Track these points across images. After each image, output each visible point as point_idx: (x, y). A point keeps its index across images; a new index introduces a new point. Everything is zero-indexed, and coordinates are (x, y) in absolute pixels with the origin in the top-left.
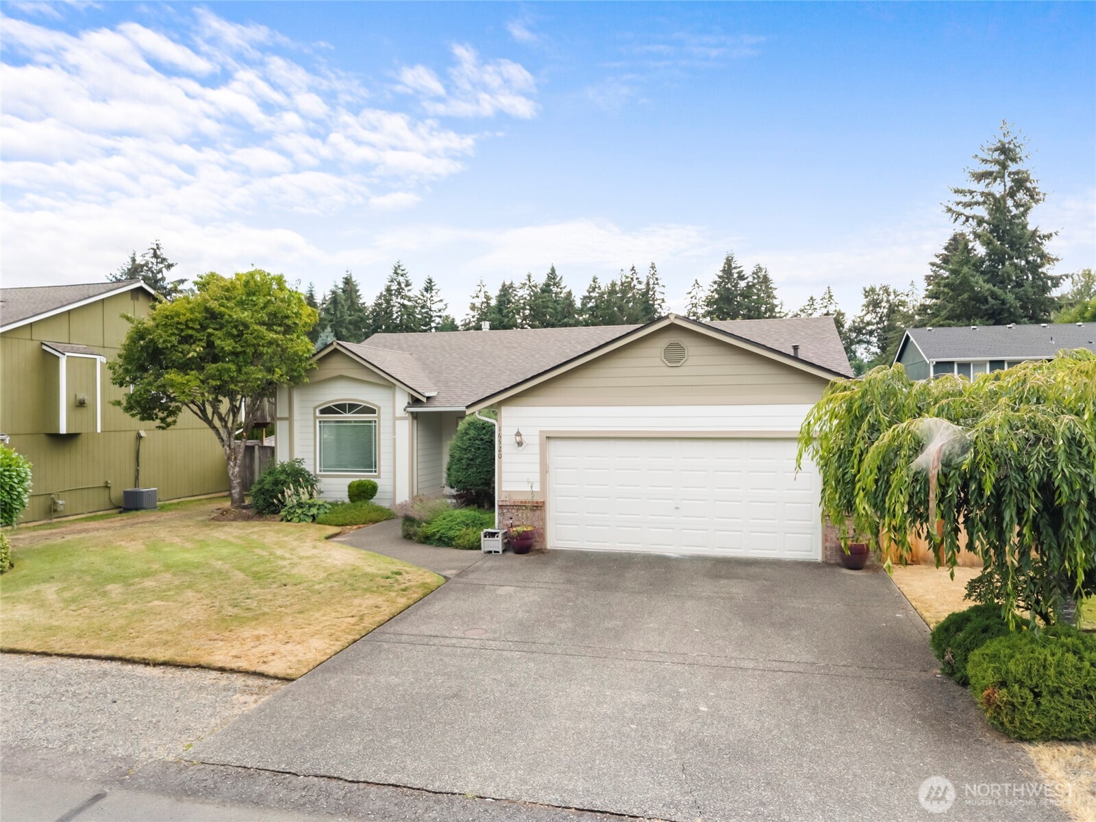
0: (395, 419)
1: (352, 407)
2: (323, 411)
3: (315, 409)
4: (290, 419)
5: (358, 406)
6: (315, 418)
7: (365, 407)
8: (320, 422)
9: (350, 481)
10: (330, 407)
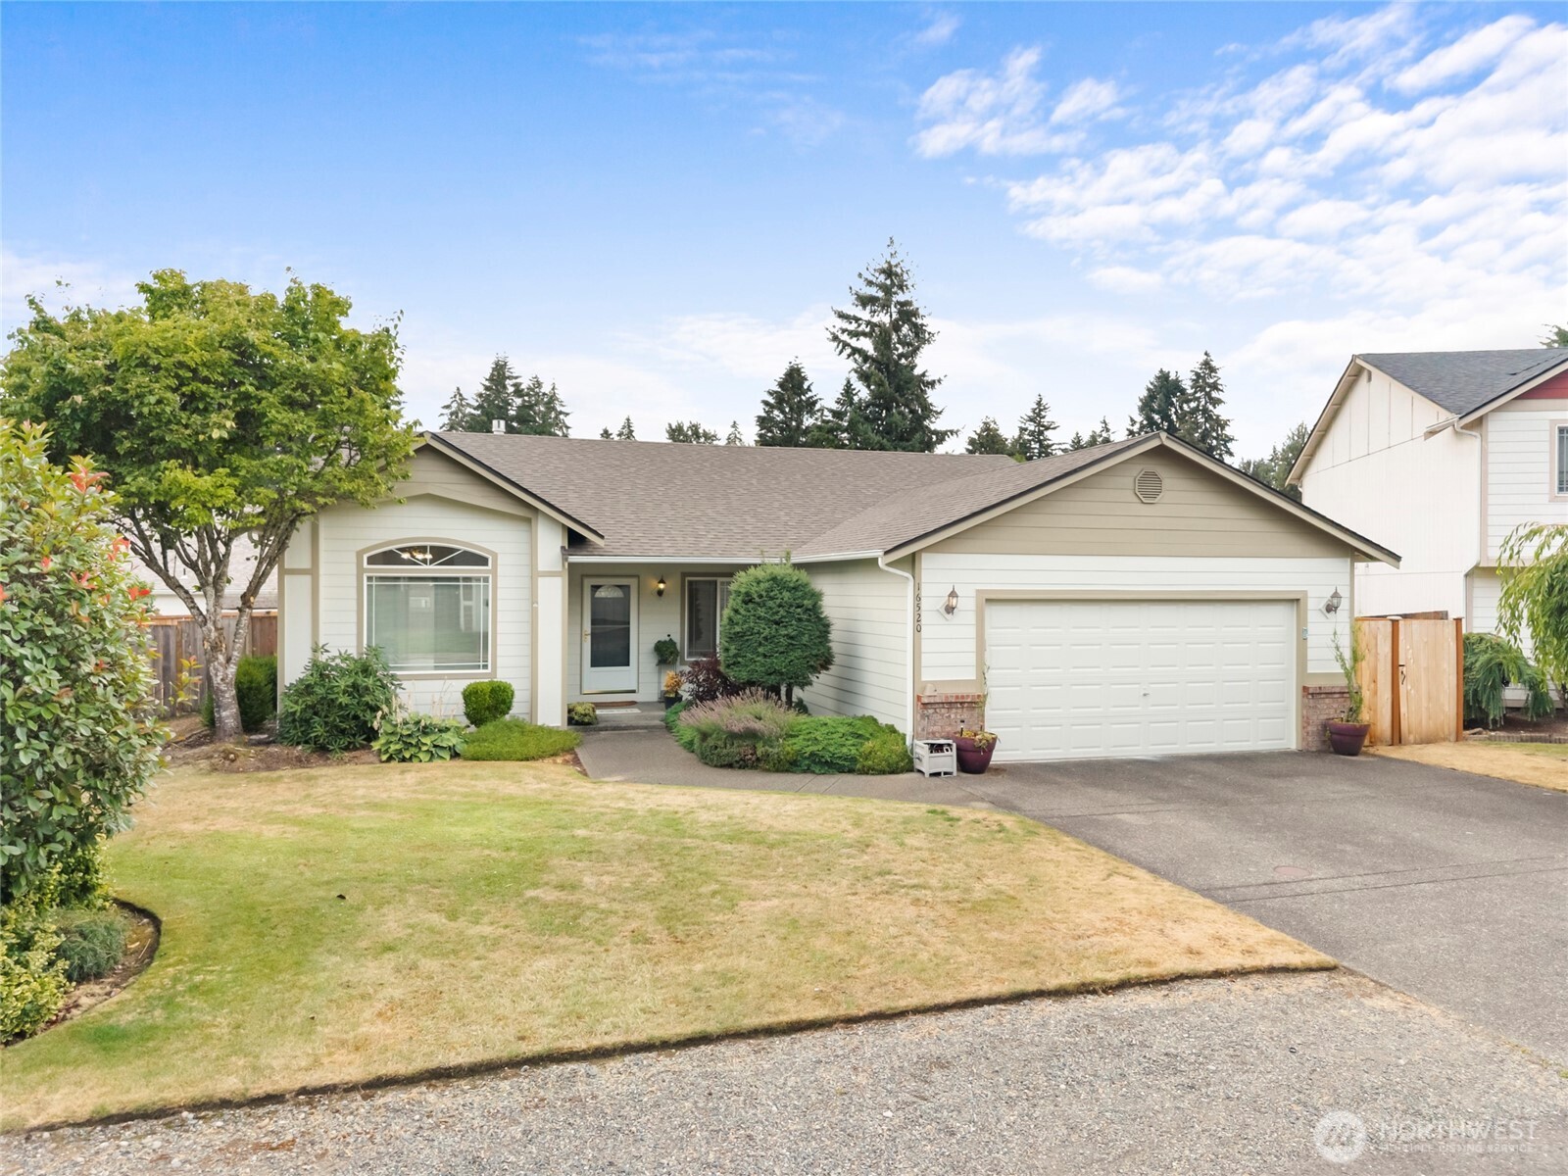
0: (534, 575)
1: (441, 554)
2: (372, 560)
3: (359, 554)
4: (313, 572)
5: (453, 550)
6: (360, 570)
7: (465, 552)
8: (370, 579)
9: (463, 684)
10: (391, 551)
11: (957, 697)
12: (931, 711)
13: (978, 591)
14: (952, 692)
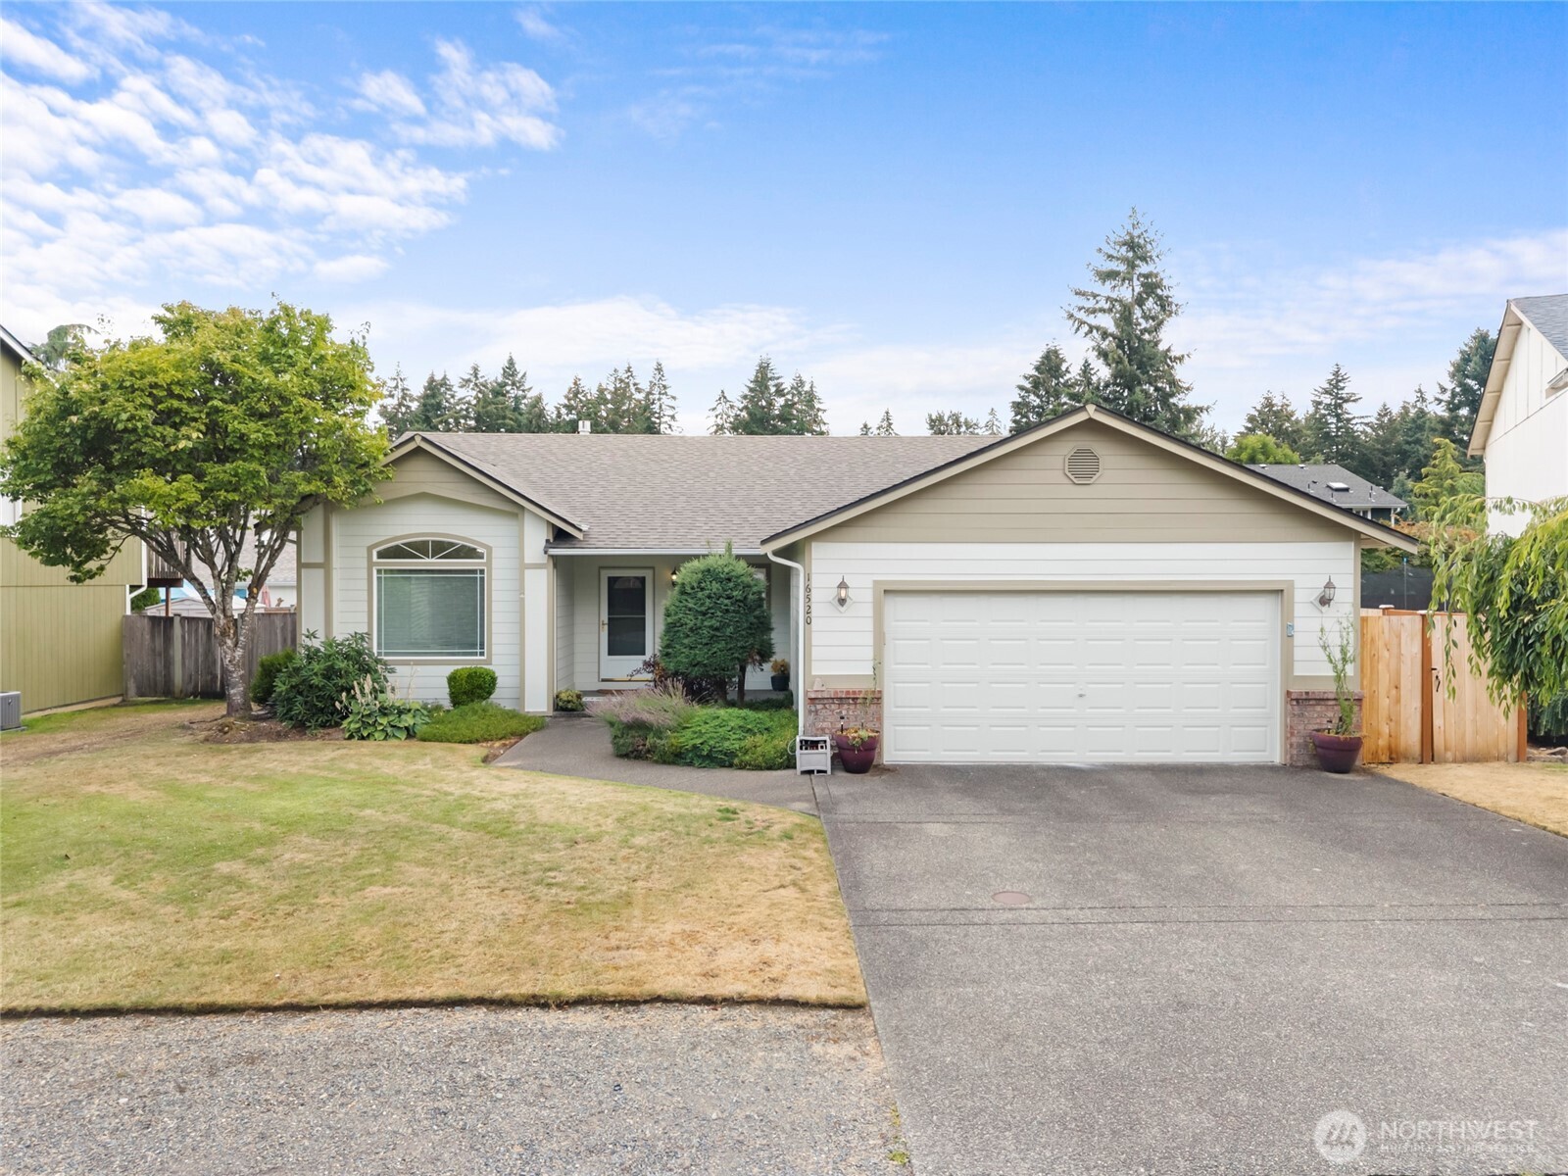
0: (523, 567)
1: (440, 548)
2: (381, 555)
3: (370, 549)
4: (326, 566)
5: (452, 545)
6: (370, 564)
7: (463, 546)
8: (379, 571)
9: (449, 670)
10: (397, 546)
11: (848, 692)
12: (819, 707)
13: (875, 582)
14: (843, 687)
